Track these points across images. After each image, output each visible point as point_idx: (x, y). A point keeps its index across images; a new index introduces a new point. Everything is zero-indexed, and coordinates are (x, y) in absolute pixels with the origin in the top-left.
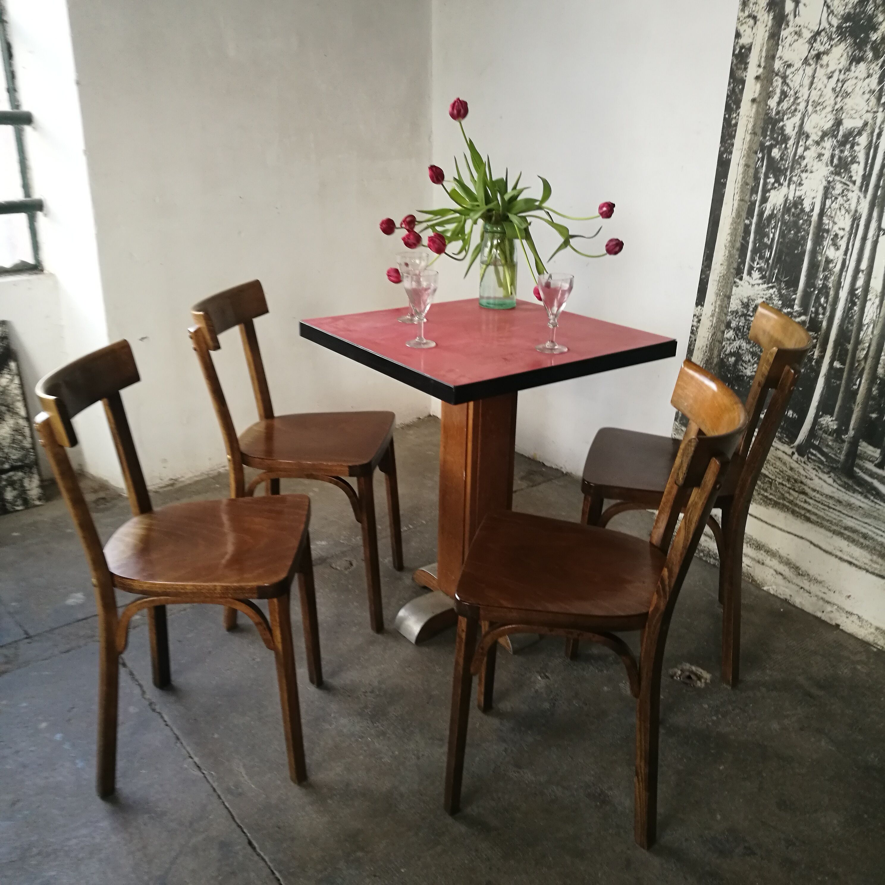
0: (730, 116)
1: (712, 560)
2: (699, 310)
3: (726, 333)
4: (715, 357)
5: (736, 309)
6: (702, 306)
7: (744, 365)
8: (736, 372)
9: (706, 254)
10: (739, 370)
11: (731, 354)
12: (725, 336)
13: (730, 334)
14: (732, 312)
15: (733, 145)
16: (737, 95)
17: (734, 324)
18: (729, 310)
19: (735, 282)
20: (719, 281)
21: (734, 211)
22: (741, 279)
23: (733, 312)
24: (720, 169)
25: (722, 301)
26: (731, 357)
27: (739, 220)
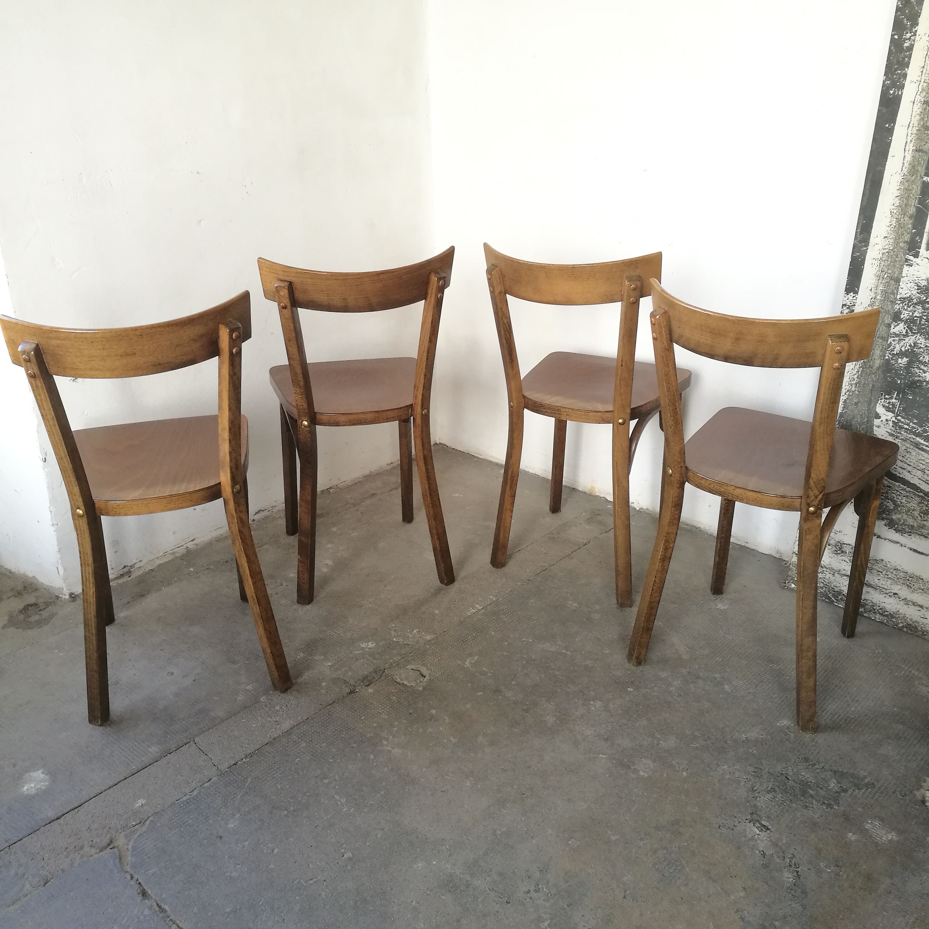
0: (900, 37)
1: (878, 616)
2: (851, 298)
3: (892, 327)
4: (877, 358)
5: (908, 295)
6: (856, 293)
7: (922, 367)
8: (910, 377)
9: (860, 224)
10: (915, 374)
11: (902, 354)
12: (892, 331)
13: (900, 328)
14: (903, 300)
15: (905, 76)
16: (913, 8)
17: (906, 315)
18: (898, 297)
19: (907, 260)
20: (881, 259)
21: (906, 165)
22: (916, 255)
23: (904, 298)
24: (884, 110)
25: (887, 285)
26: (902, 358)
27: (913, 178)
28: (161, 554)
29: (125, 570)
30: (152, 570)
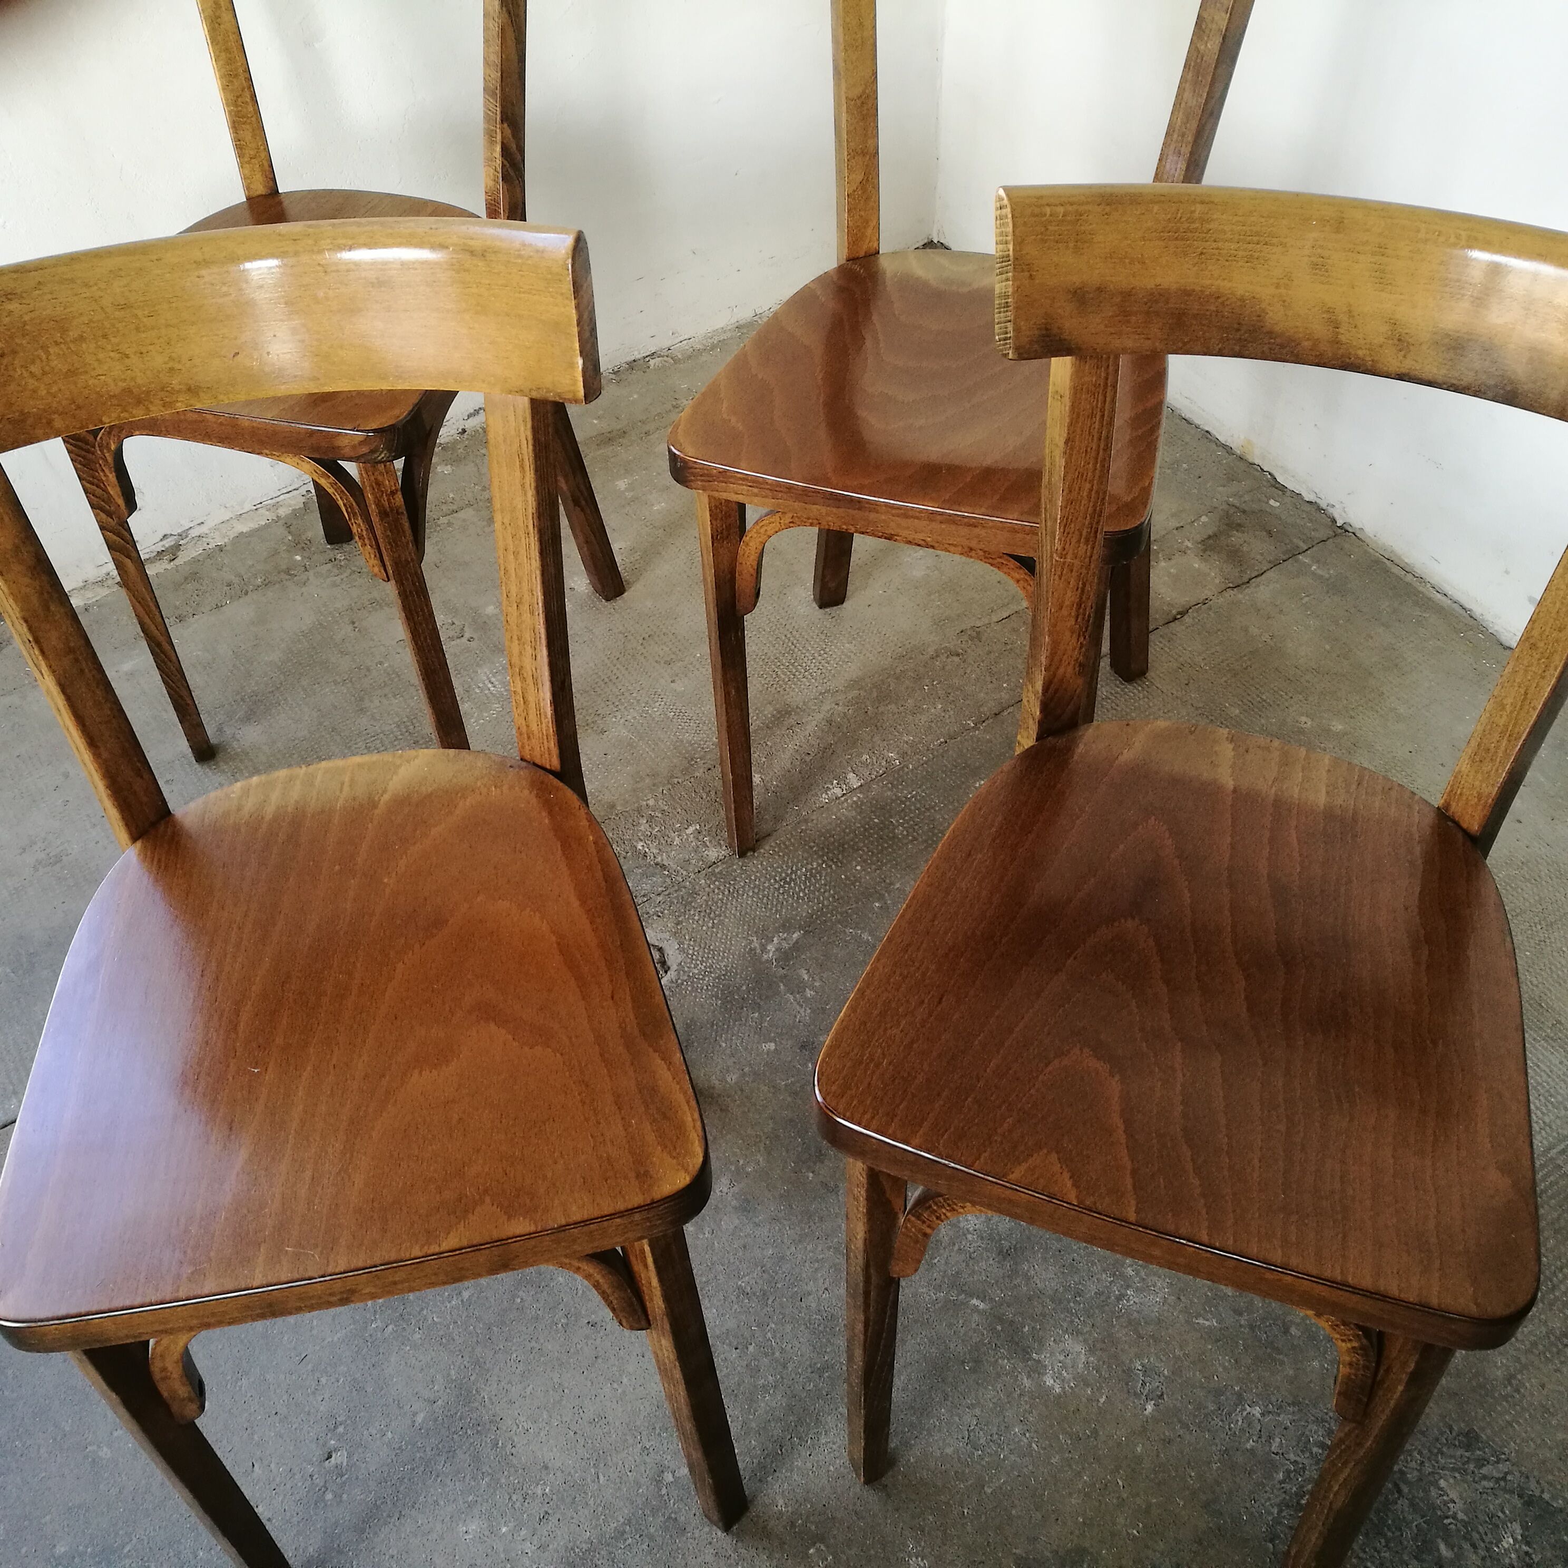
28: (248, 507)
29: (168, 543)
30: (220, 548)
